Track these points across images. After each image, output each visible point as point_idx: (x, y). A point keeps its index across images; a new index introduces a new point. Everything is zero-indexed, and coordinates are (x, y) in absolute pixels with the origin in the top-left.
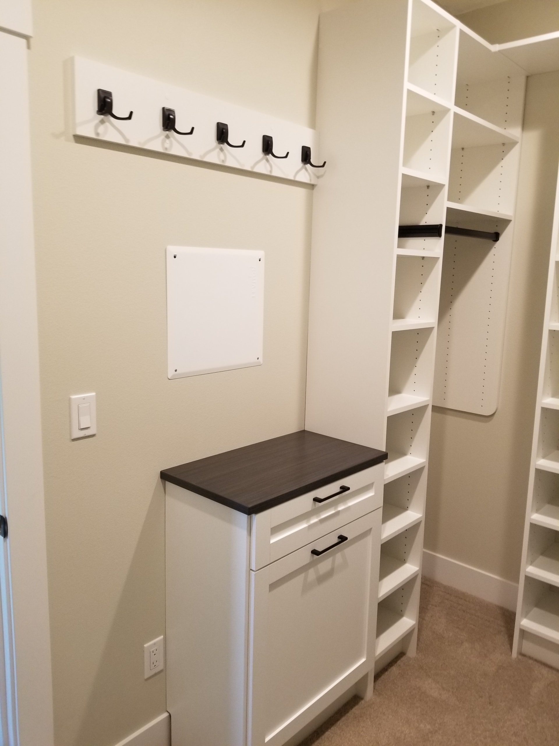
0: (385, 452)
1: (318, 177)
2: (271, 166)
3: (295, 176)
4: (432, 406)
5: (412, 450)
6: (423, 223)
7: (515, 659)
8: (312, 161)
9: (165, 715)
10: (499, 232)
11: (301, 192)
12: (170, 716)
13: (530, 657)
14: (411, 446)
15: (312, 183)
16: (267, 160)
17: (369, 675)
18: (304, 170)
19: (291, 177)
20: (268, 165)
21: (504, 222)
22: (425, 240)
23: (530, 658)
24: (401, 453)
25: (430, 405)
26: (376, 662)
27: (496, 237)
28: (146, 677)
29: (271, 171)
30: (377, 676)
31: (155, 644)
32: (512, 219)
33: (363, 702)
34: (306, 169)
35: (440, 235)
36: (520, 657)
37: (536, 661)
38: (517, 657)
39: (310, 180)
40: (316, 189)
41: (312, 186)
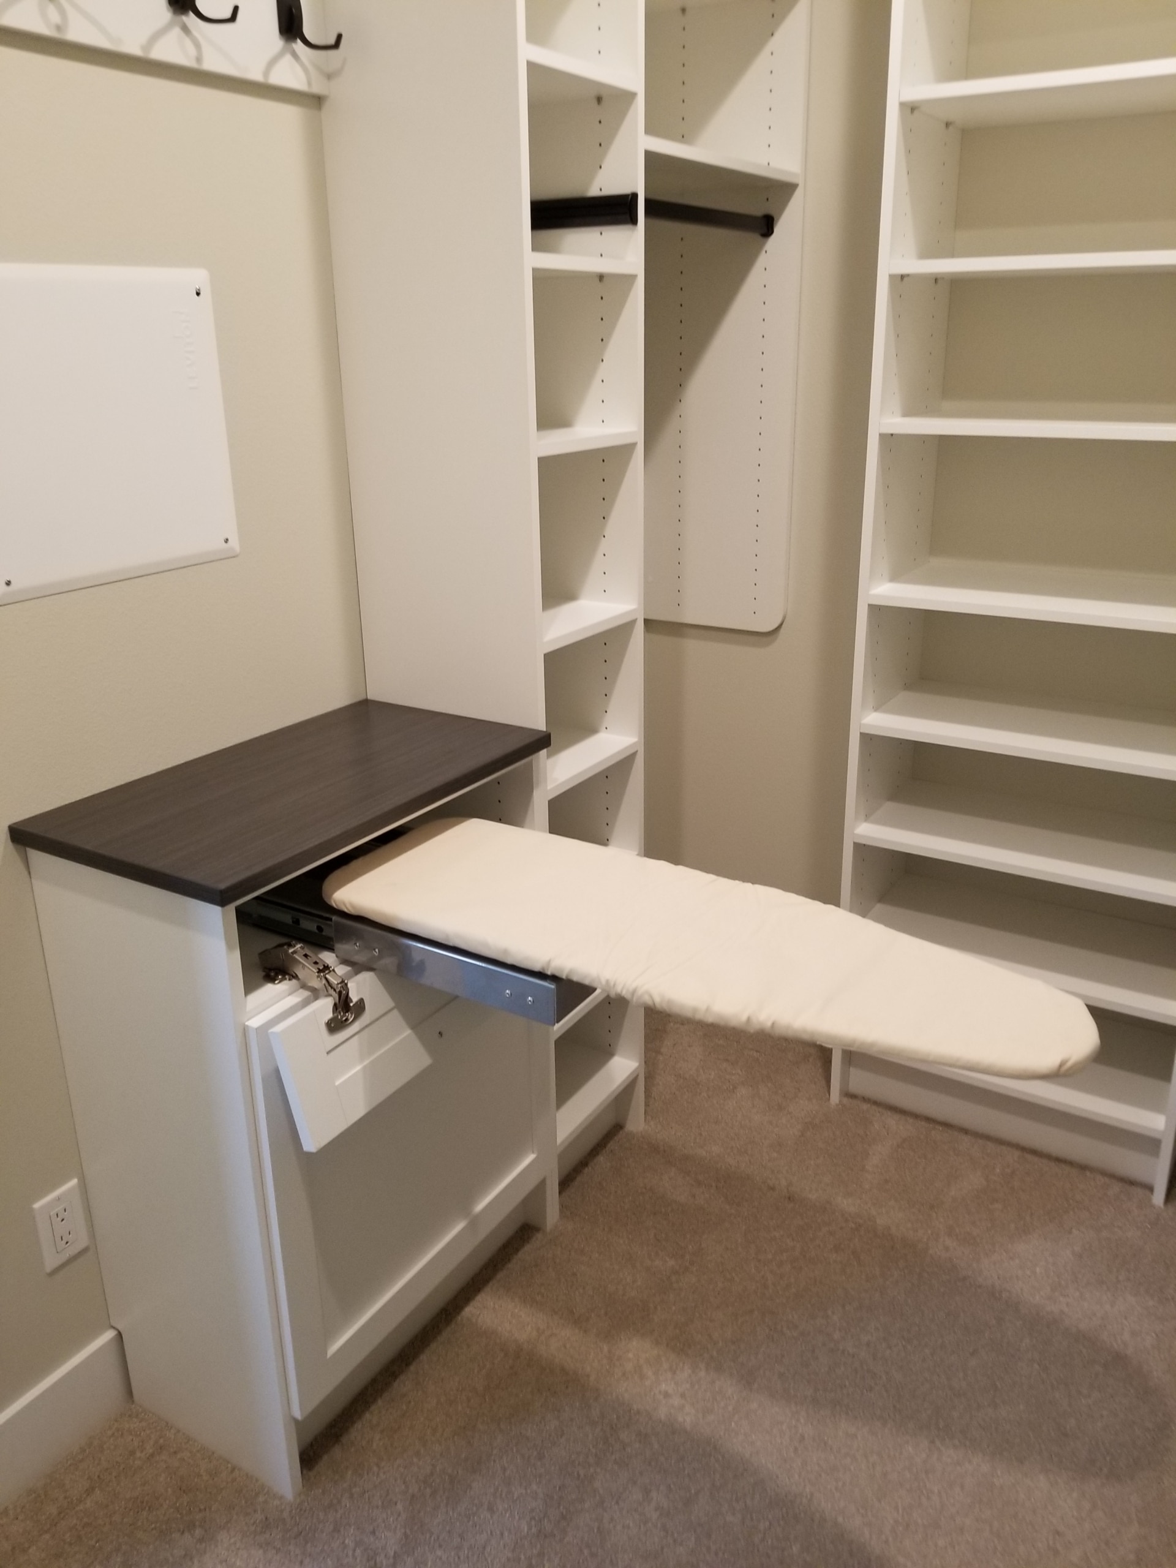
0: (546, 731)
1: (329, 77)
2: (197, 45)
3: (267, 72)
4: (645, 620)
5: (608, 720)
6: (594, 191)
7: (837, 1105)
8: (307, 31)
9: (110, 1334)
10: (772, 212)
11: (289, 114)
12: (120, 1335)
13: (864, 1098)
14: (606, 712)
15: (316, 89)
16: (185, 29)
17: (548, 1182)
18: (288, 58)
19: (255, 74)
20: (188, 42)
21: (783, 190)
22: (601, 234)
23: (865, 1100)
24: (584, 728)
25: (638, 620)
26: (561, 1157)
27: (766, 226)
28: (48, 1270)
29: (199, 59)
30: (565, 1183)
31: (59, 1199)
32: (800, 181)
33: (539, 1236)
34: (295, 55)
35: (634, 221)
36: (845, 1100)
37: (876, 1103)
38: (840, 1101)
39: (309, 84)
40: (327, 106)
41: (315, 101)
